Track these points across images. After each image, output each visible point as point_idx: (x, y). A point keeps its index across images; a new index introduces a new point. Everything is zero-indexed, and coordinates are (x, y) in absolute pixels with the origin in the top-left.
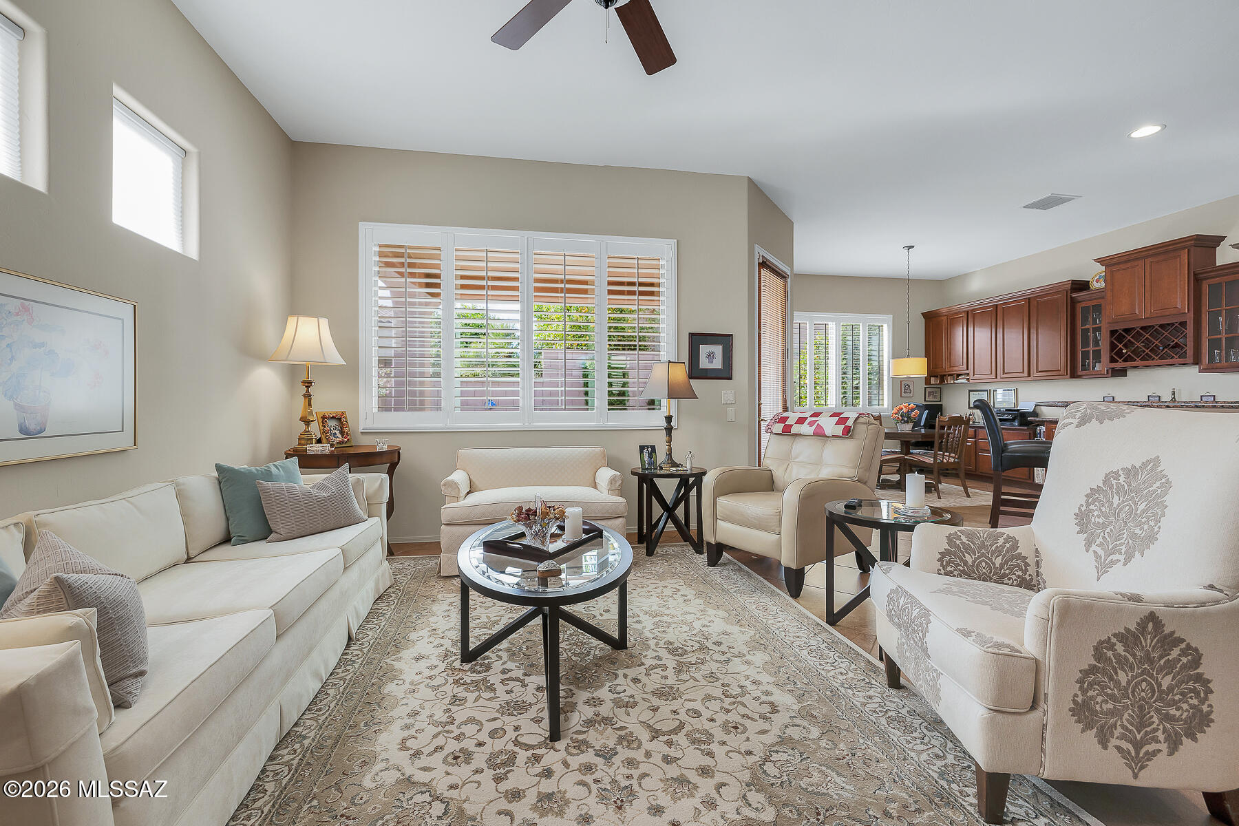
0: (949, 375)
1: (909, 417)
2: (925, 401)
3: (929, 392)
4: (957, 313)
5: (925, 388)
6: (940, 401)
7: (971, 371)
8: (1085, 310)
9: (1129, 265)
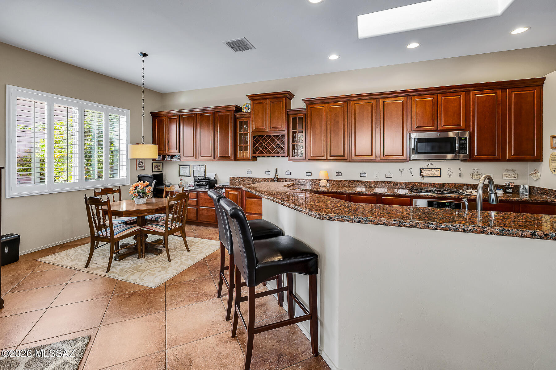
0: (168, 155)
1: (144, 193)
2: (153, 172)
3: (155, 166)
4: (173, 116)
5: (153, 163)
6: (162, 171)
7: (181, 153)
8: (241, 123)
9: (261, 101)
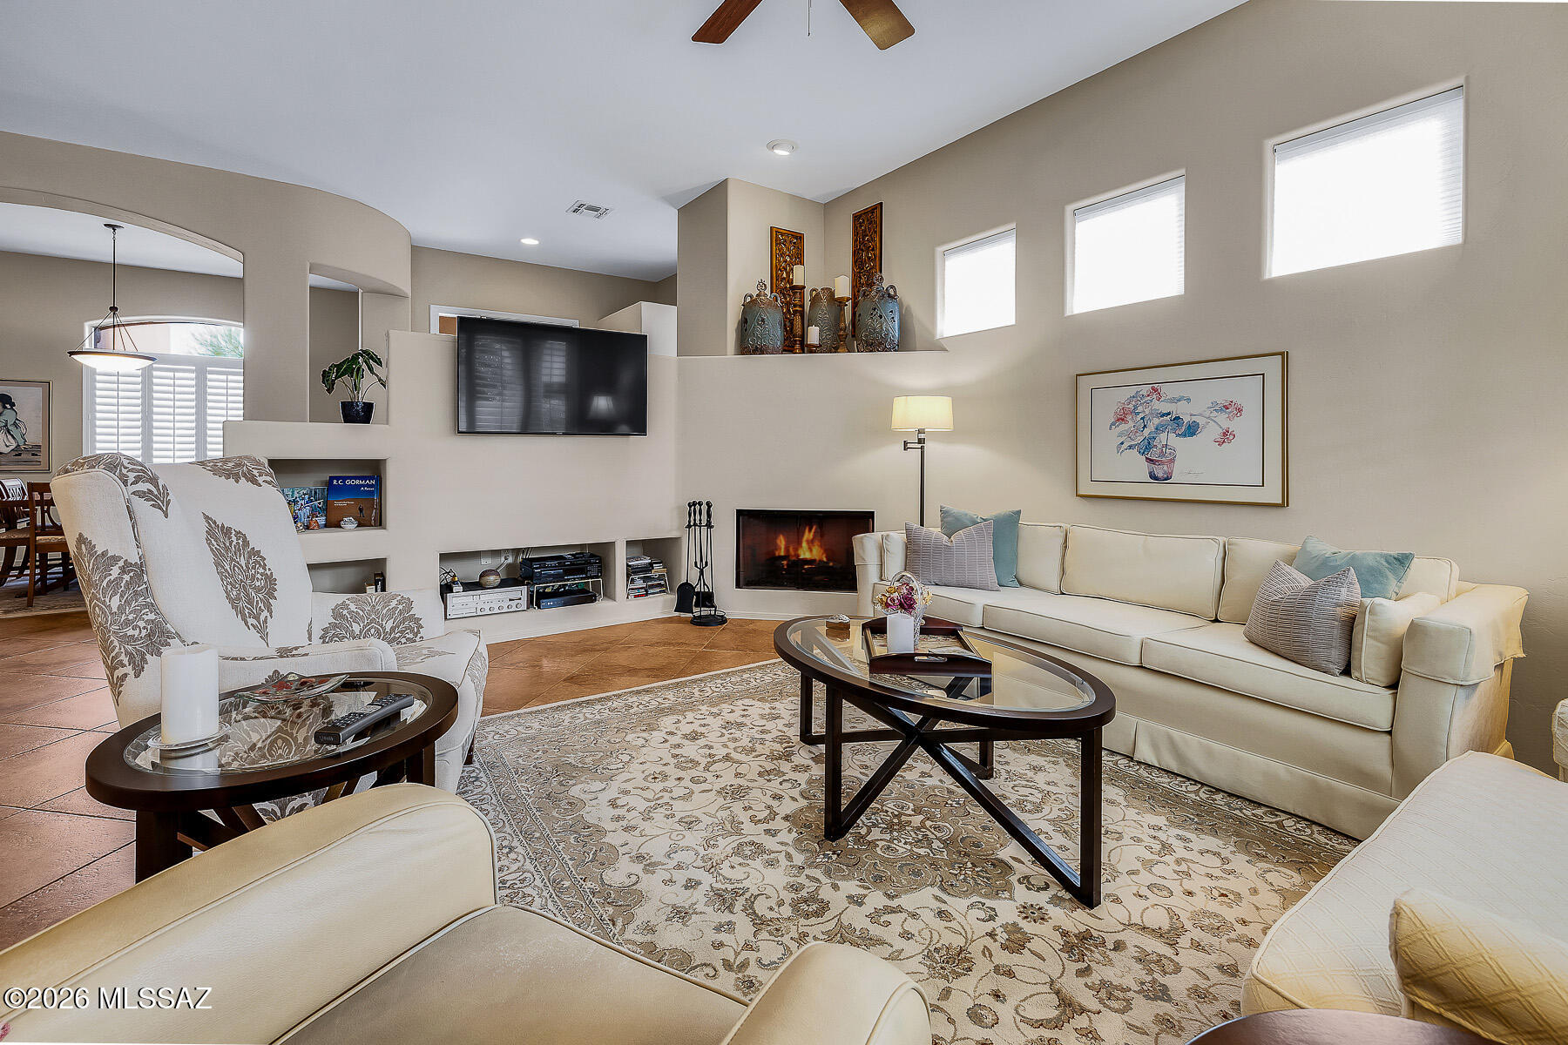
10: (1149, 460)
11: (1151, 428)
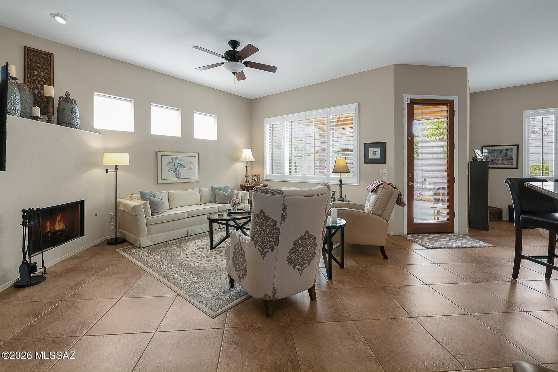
10: (176, 174)
11: (176, 166)
